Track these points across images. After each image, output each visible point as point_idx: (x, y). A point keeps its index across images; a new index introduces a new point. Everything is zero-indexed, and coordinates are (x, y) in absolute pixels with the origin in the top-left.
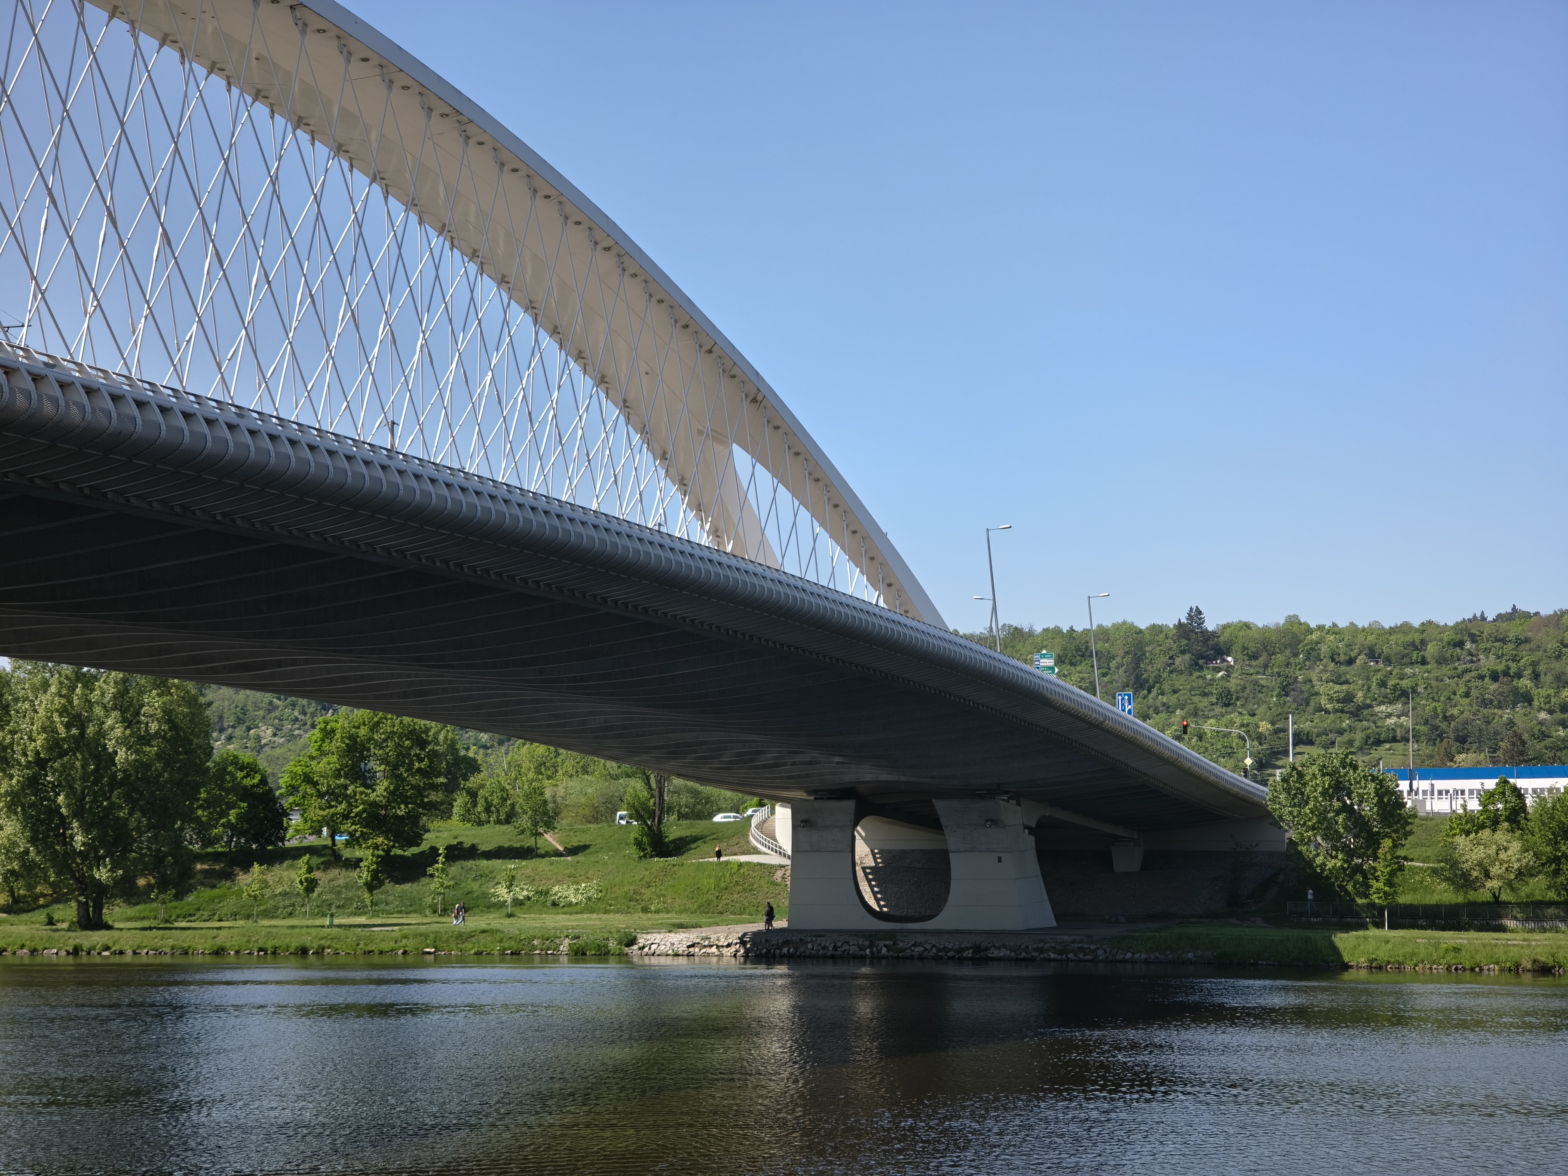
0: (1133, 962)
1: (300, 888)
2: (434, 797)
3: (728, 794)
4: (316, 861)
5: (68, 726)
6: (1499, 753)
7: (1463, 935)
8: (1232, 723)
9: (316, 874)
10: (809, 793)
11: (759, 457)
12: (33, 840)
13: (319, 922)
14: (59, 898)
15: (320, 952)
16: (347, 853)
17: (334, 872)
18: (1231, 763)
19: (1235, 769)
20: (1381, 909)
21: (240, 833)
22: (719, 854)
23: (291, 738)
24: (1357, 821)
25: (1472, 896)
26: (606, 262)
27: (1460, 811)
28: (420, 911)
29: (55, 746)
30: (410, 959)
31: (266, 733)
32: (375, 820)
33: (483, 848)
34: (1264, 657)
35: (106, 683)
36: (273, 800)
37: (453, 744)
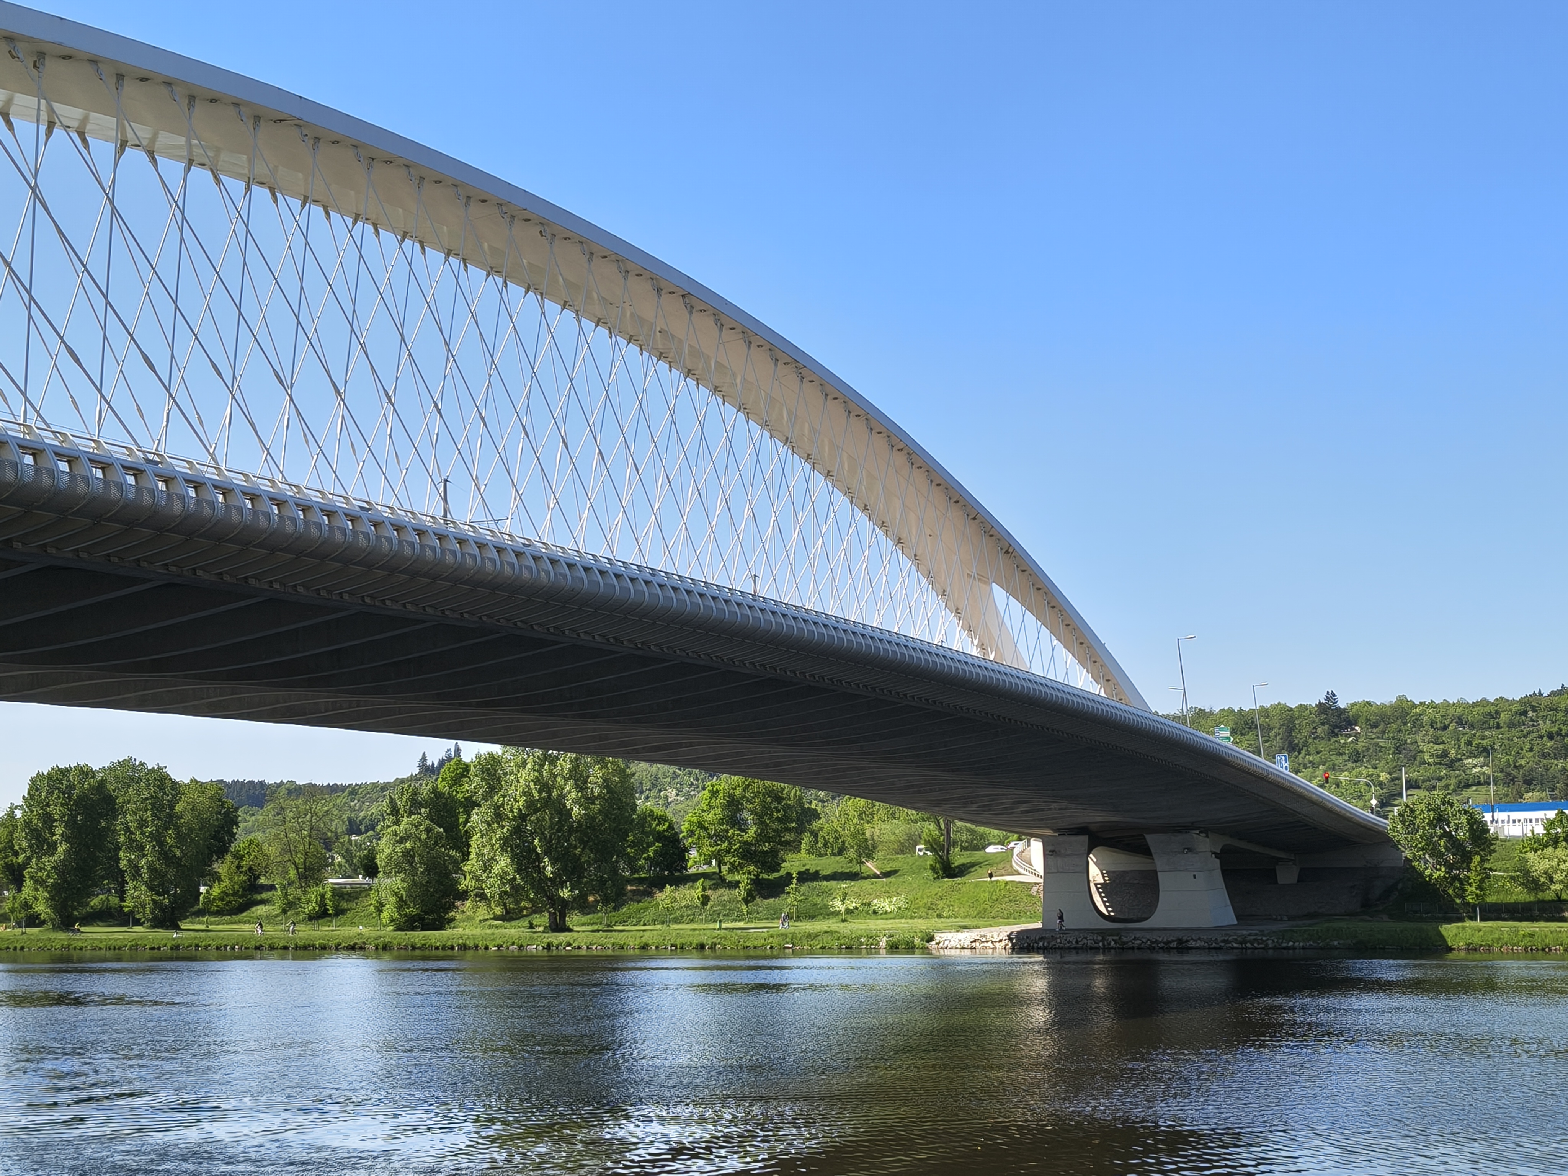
0: (1294, 948)
1: (698, 903)
2: (788, 837)
3: (996, 832)
4: (708, 883)
5: (540, 792)
6: (1556, 792)
7: (1536, 924)
8: (1360, 774)
9: (709, 892)
10: (1055, 831)
11: (1012, 592)
12: (518, 871)
13: (711, 926)
14: (537, 911)
15: (713, 947)
16: (729, 878)
17: (721, 891)
18: (1361, 803)
19: (1364, 807)
20: (1474, 907)
21: (657, 864)
22: (991, 876)
23: (689, 797)
24: (1455, 844)
25: (1541, 895)
26: (900, 459)
27: (1530, 835)
29: (531, 805)
30: (775, 952)
31: (672, 793)
32: (748, 854)
33: (824, 873)
34: (1381, 727)
35: (565, 762)
36: (678, 841)
37: (801, 798)
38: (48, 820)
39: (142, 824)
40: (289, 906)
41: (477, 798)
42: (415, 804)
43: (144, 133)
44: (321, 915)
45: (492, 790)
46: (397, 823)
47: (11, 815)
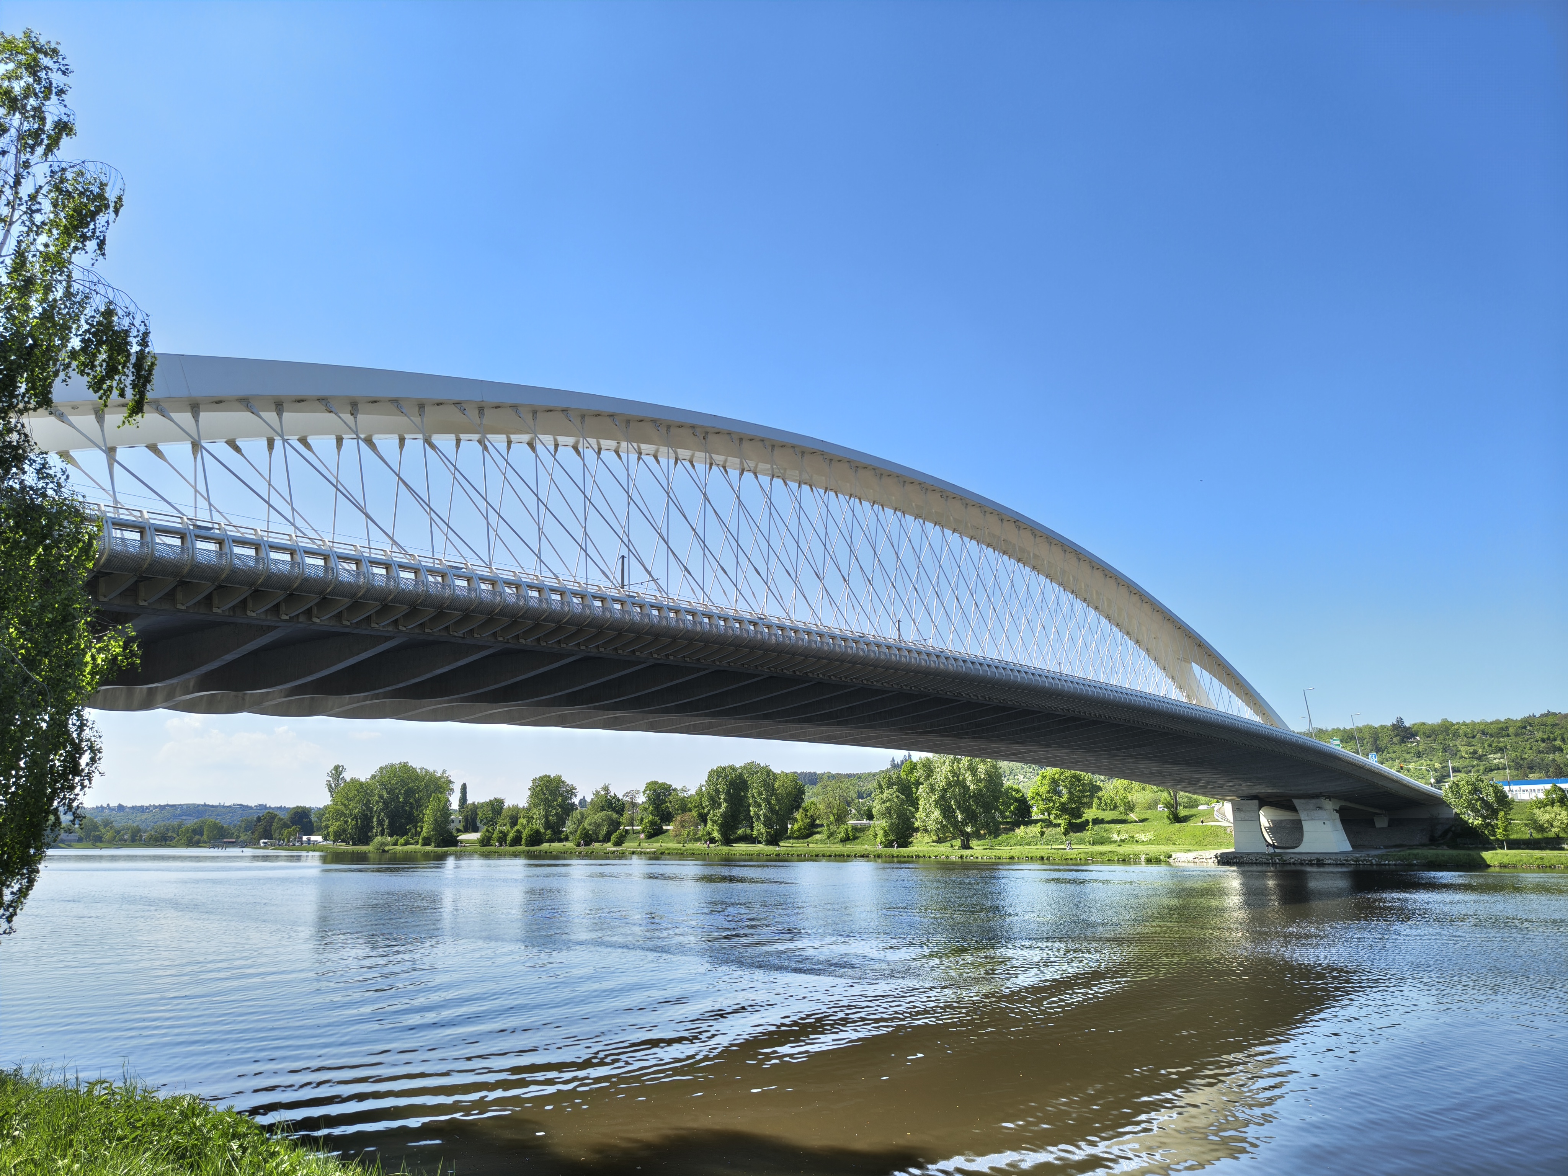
0: (1389, 865)
1: (1039, 835)
2: (1085, 800)
3: (1203, 798)
4: (1043, 825)
5: (953, 777)
6: (1550, 773)
7: (1543, 852)
8: (1422, 764)
9: (1044, 829)
10: (1238, 797)
11: (1204, 667)
12: (944, 817)
13: (1047, 847)
14: (954, 838)
15: (1048, 859)
16: (1055, 822)
17: (1050, 829)
18: (1424, 781)
19: (1426, 783)
20: (1502, 842)
21: (1016, 815)
22: (1202, 822)
23: (1030, 779)
24: (1486, 805)
25: (1545, 835)
26: (1135, 598)
27: (1535, 799)
28: (1084, 843)
29: (949, 784)
30: (1083, 862)
31: (1021, 777)
32: (1064, 809)
33: (1106, 820)
34: (1434, 736)
35: (965, 761)
36: (1027, 802)
37: (1091, 780)
38: (717, 792)
39: (760, 794)
40: (831, 834)
41: (922, 780)
42: (891, 784)
43: (752, 464)
44: (846, 840)
45: (929, 776)
46: (882, 793)
47: (700, 789)
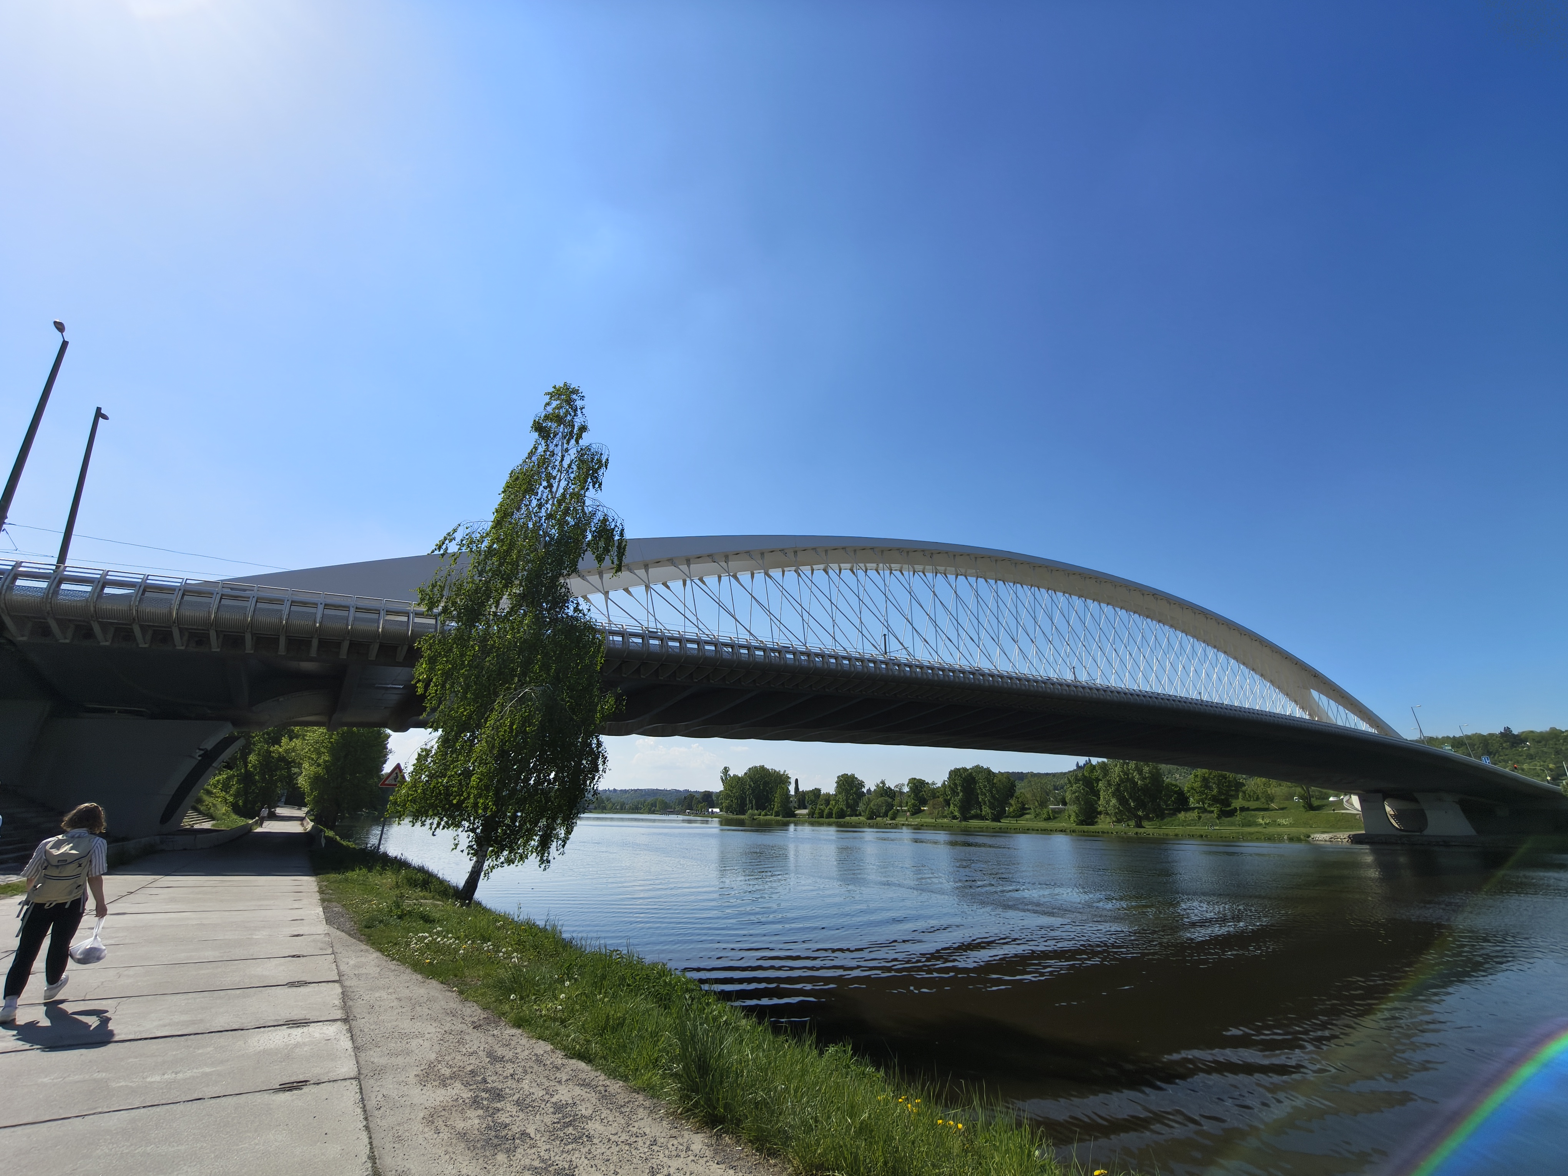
1: (1196, 818)
2: (1232, 793)
3: (1333, 792)
4: (1199, 811)
5: (1124, 775)
9: (1201, 815)
10: (1363, 791)
11: (1321, 692)
12: (1120, 804)
13: (1204, 828)
14: (1129, 820)
15: (1206, 836)
16: (1209, 809)
17: (1206, 814)
18: (1540, 778)
19: (1543, 781)
21: (1177, 803)
22: (1334, 810)
23: (1185, 777)
28: (1235, 825)
29: (1121, 780)
30: (1235, 839)
31: (1178, 776)
32: (1215, 800)
33: (1251, 808)
34: (1543, 743)
35: (1132, 764)
36: (1184, 794)
37: (1235, 778)
38: (955, 785)
39: (985, 787)
40: (1037, 815)
41: (1100, 777)
42: (1077, 780)
44: (1048, 819)
45: (1105, 775)
46: (1072, 786)
47: (944, 783)
